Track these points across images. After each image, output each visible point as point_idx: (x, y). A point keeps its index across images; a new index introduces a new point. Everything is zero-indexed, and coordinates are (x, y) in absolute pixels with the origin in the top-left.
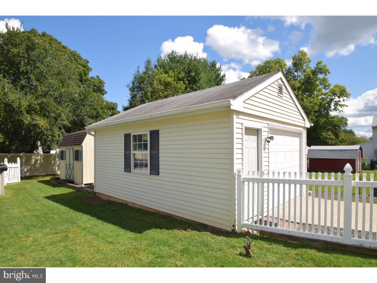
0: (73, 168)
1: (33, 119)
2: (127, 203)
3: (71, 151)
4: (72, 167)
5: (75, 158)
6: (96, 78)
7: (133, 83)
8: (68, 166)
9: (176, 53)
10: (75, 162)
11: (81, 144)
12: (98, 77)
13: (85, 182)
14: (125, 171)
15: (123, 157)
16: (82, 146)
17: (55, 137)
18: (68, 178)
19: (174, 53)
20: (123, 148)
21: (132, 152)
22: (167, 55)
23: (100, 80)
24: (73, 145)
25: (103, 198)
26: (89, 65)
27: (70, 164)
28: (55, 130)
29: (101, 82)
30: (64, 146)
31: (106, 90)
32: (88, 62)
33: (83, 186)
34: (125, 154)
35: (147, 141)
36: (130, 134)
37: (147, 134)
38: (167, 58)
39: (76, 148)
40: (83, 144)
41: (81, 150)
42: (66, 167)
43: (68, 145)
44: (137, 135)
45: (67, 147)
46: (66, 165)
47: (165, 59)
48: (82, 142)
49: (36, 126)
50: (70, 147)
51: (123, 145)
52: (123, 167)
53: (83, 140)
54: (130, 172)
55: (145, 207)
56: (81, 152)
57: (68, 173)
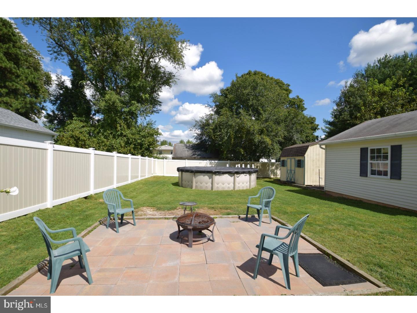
0: (295, 172)
1: (262, 138)
2: (362, 200)
3: (293, 160)
4: (293, 172)
5: (296, 165)
6: (296, 98)
7: (340, 98)
8: (289, 171)
9: (391, 56)
10: (297, 169)
11: (304, 155)
12: (298, 97)
13: (306, 184)
14: (360, 176)
15: (359, 165)
16: (305, 157)
17: (275, 150)
18: (289, 180)
19: (387, 57)
20: (359, 158)
21: (369, 161)
22: (376, 60)
23: (300, 99)
24: (295, 156)
25: (334, 195)
26: (290, 88)
27: (291, 170)
28: (275, 145)
29: (301, 101)
30: (286, 156)
31: (305, 107)
32: (289, 85)
33: (305, 186)
34: (361, 163)
35: (387, 153)
36: (367, 148)
37: (388, 148)
38: (377, 64)
39: (298, 158)
40: (306, 155)
41: (303, 159)
42: (287, 172)
43: (290, 156)
44: (375, 149)
45: (288, 158)
46: (287, 171)
47: (375, 65)
48: (305, 154)
49: (264, 142)
50: (293, 157)
51: (359, 156)
52: (359, 173)
53: (306, 152)
54: (367, 176)
55: (382, 203)
56: (304, 161)
57: (289, 176)
